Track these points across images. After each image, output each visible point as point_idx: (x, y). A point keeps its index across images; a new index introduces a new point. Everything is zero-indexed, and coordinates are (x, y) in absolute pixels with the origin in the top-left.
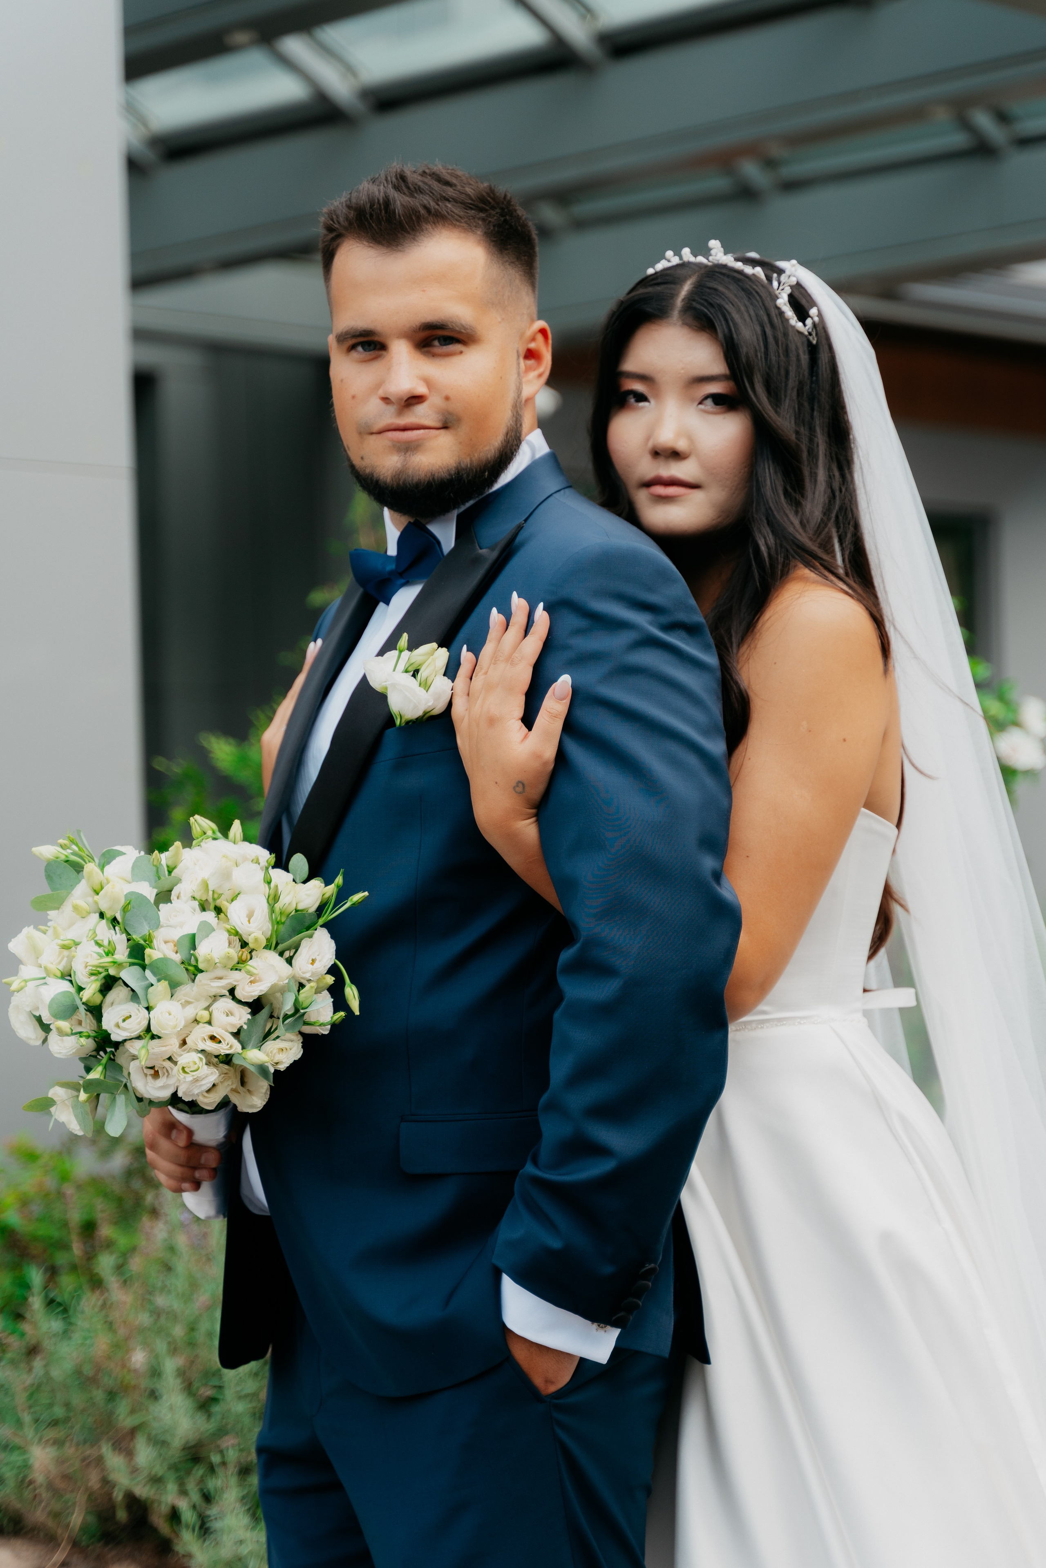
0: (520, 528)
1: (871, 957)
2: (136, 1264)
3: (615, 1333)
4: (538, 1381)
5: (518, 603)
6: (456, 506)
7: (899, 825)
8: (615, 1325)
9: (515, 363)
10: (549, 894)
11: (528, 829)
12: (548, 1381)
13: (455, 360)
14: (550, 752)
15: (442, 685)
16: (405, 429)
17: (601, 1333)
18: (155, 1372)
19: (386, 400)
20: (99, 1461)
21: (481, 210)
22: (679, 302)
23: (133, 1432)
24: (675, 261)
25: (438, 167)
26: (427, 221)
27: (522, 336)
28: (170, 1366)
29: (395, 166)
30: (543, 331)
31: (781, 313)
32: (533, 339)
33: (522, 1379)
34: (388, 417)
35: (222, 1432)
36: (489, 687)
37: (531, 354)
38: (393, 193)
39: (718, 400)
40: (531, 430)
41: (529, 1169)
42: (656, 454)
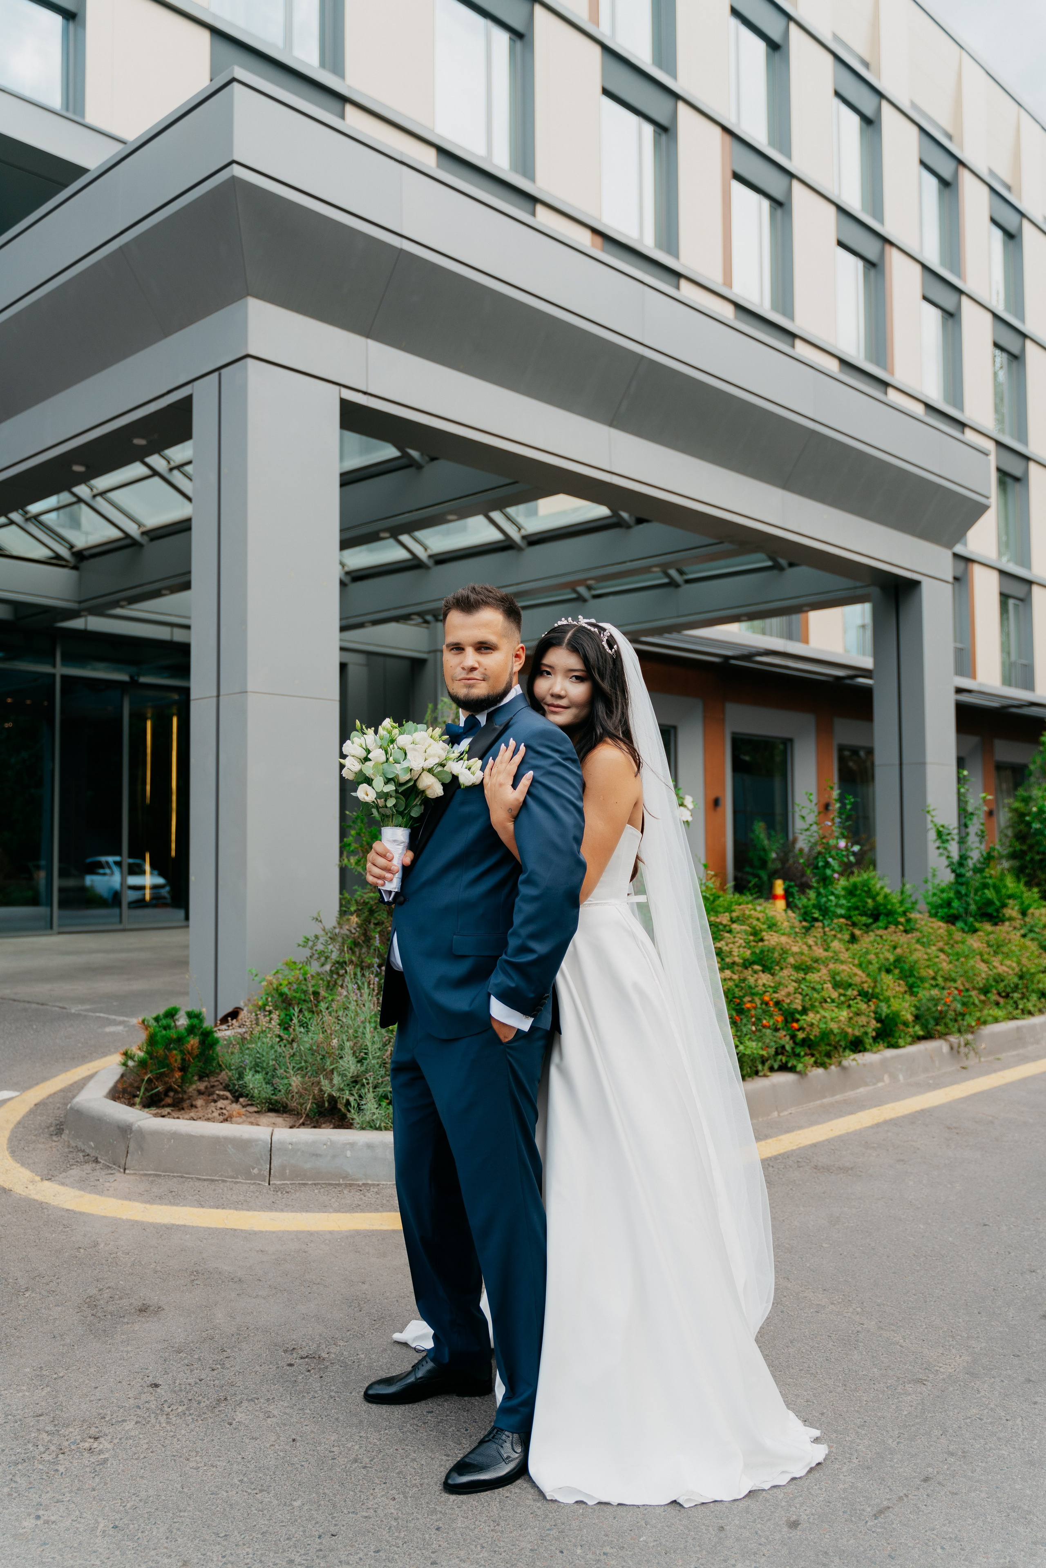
0: (511, 719)
1: (631, 880)
2: (335, 1006)
3: (532, 1020)
4: (502, 1037)
5: (512, 743)
6: (487, 709)
7: (642, 832)
8: (532, 1016)
9: (511, 658)
10: (515, 852)
11: (511, 826)
12: (505, 1037)
13: (489, 655)
14: (522, 799)
15: (479, 774)
16: (469, 679)
17: (526, 1020)
18: (342, 1048)
19: (463, 668)
20: (319, 1083)
21: (502, 602)
22: (566, 640)
23: (332, 1071)
24: (565, 622)
25: (487, 586)
26: (482, 604)
27: (514, 649)
28: (348, 1044)
29: (472, 584)
30: (522, 648)
31: (604, 647)
32: (518, 650)
33: (495, 1036)
34: (463, 675)
35: (367, 1071)
36: (499, 773)
37: (517, 656)
38: (470, 593)
39: (577, 677)
40: (516, 685)
41: (504, 956)
42: (552, 695)
